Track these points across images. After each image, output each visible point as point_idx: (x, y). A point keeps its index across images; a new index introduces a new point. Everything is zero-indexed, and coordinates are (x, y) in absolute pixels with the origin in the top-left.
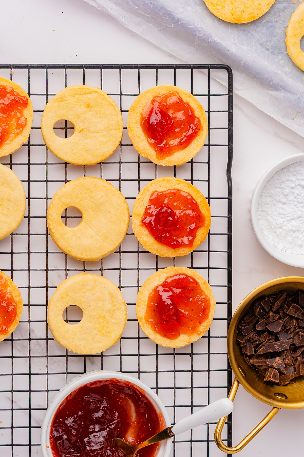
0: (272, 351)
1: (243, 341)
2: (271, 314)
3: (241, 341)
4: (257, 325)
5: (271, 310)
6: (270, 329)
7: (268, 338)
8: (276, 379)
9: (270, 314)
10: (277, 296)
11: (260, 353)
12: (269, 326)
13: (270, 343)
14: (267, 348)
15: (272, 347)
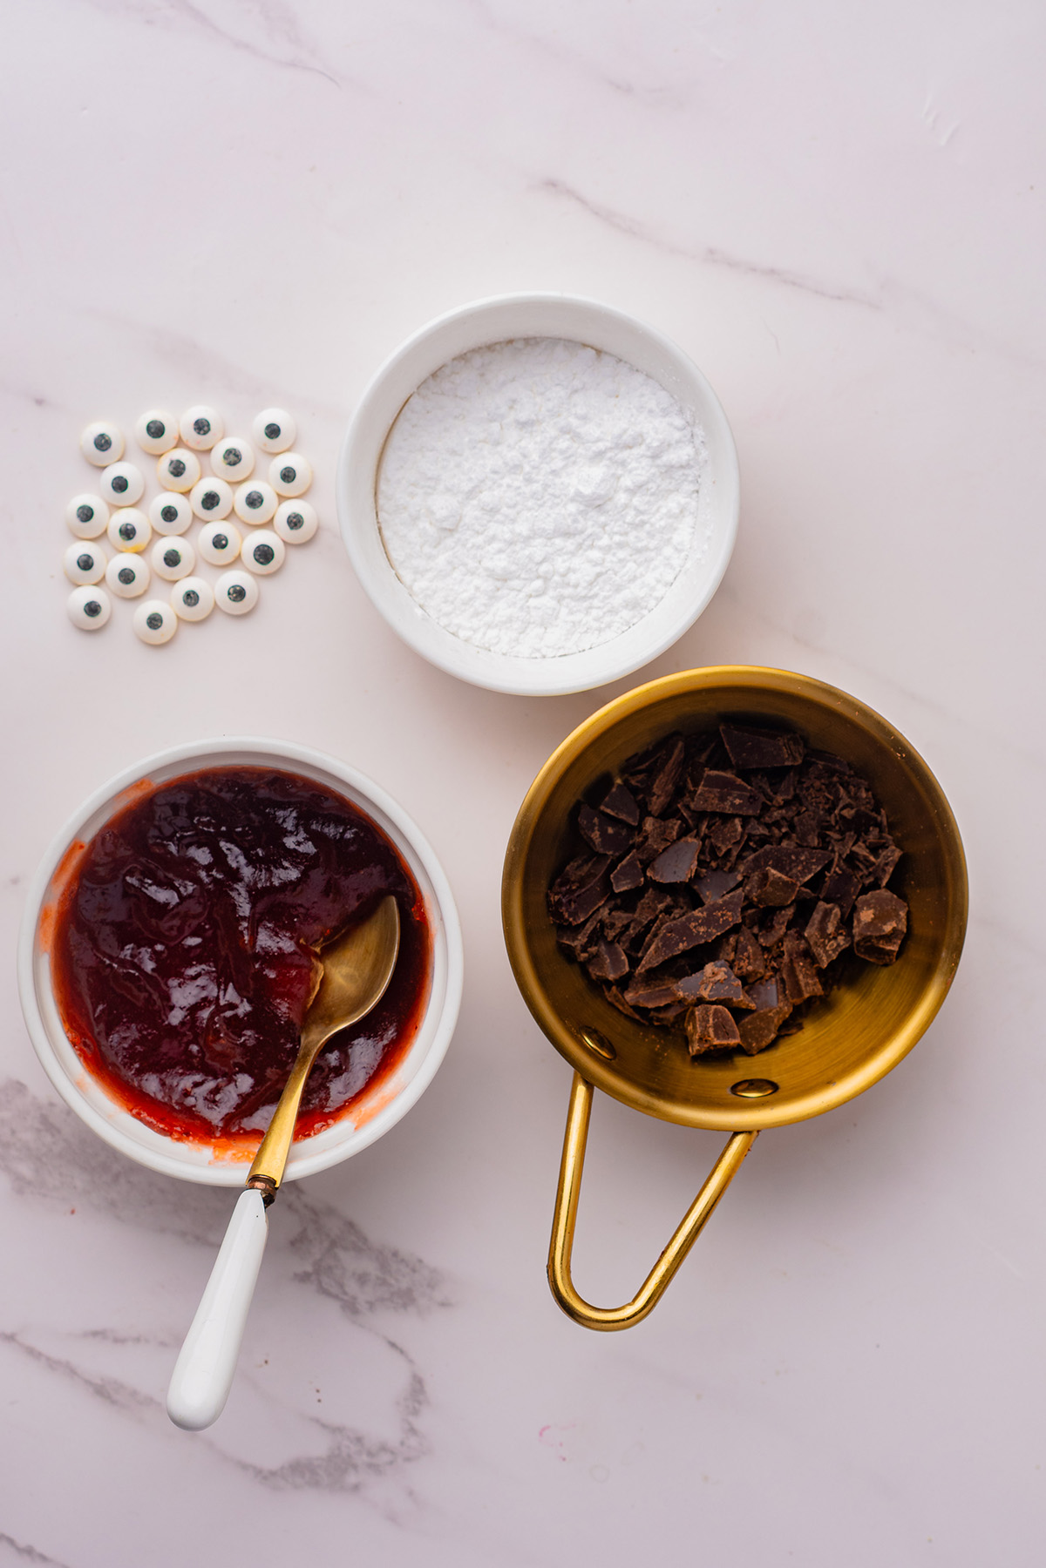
0: (688, 945)
1: (581, 939)
2: (649, 824)
3: (573, 941)
4: (612, 876)
5: (645, 813)
6: (662, 877)
7: (661, 906)
8: (728, 1035)
9: (647, 825)
10: (652, 760)
11: (650, 966)
12: (653, 869)
13: (675, 922)
14: (667, 943)
15: (684, 931)
